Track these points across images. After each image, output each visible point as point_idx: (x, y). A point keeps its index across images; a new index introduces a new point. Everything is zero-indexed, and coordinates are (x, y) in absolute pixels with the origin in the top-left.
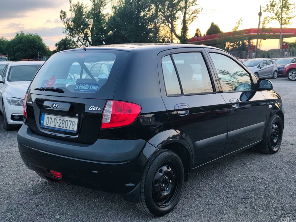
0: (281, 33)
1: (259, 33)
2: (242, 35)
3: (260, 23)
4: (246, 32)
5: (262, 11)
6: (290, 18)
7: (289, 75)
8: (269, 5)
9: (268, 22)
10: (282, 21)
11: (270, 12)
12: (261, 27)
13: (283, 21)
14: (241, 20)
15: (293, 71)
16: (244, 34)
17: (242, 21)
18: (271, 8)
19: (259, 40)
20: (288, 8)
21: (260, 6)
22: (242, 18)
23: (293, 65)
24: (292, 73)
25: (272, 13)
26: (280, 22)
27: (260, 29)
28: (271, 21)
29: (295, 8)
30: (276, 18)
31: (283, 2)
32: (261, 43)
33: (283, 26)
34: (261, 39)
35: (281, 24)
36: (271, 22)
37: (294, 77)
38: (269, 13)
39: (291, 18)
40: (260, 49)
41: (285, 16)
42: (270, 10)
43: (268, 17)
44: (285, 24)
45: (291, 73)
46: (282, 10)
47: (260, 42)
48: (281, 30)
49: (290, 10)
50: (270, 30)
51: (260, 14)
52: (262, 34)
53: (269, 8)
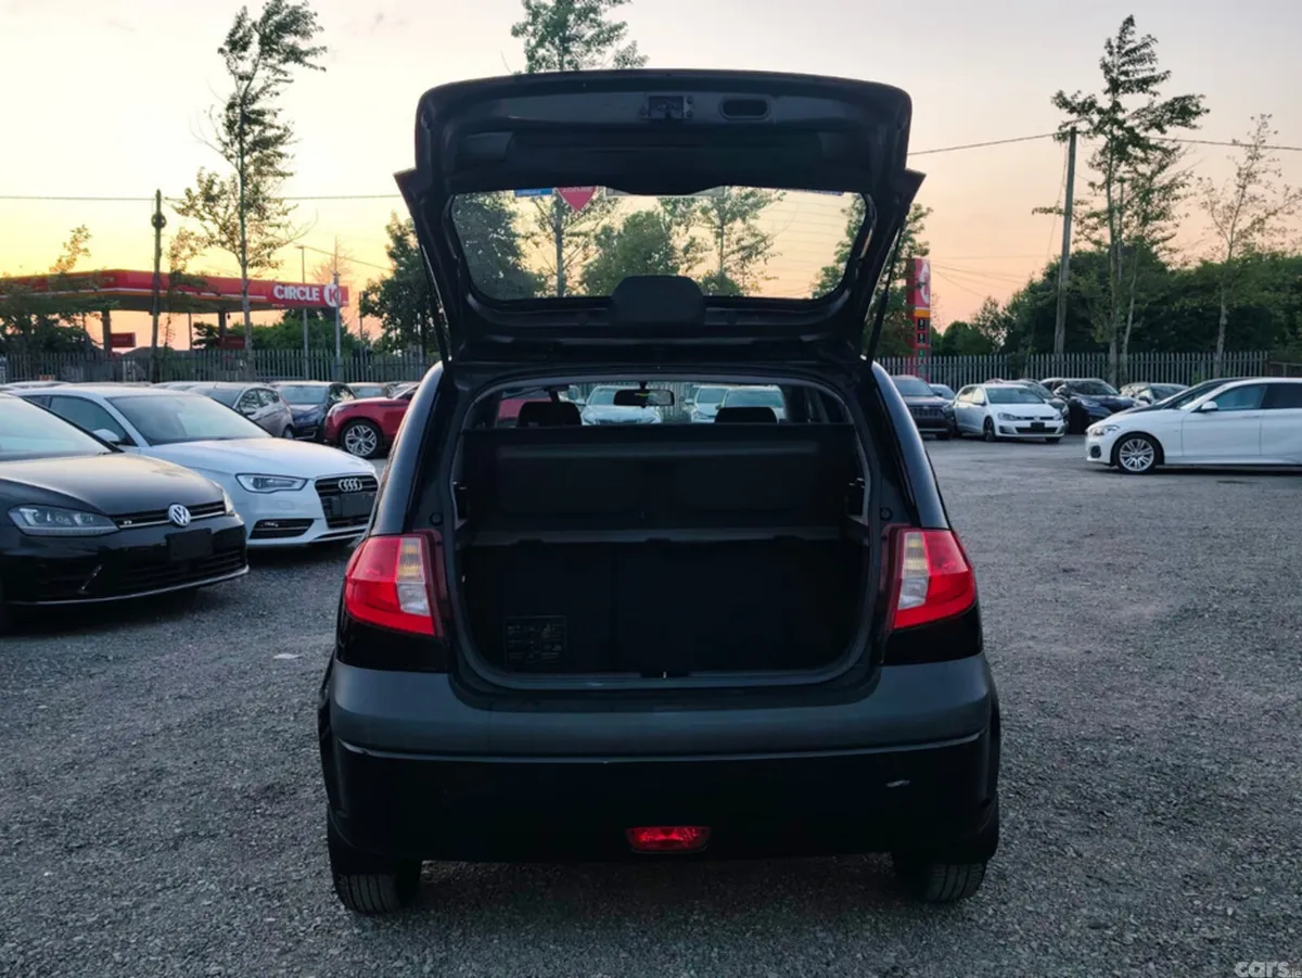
0: (245, 293)
1: (159, 288)
2: (92, 291)
3: (159, 252)
4: (107, 281)
5: (166, 210)
6: (271, 245)
7: (347, 439)
8: (196, 191)
9: (192, 255)
10: (243, 252)
11: (202, 218)
12: (165, 268)
13: (249, 256)
14: (84, 234)
15: (357, 427)
16: (103, 290)
17: (86, 237)
18: (204, 206)
19: (163, 317)
20: (261, 210)
21: (155, 193)
22: (86, 229)
23: (356, 405)
24: (356, 431)
25: (208, 224)
26: (240, 255)
27: (163, 274)
28: (204, 251)
29: (286, 214)
30: (223, 244)
31: (243, 189)
32: (171, 326)
33: (252, 273)
34: (171, 310)
35: (244, 264)
36: (202, 255)
37: (363, 445)
38: (197, 221)
39: (275, 248)
40: (168, 345)
41: (254, 240)
42: (202, 213)
43: (192, 234)
44: (257, 264)
45: (353, 434)
46: (242, 217)
47: (169, 322)
48: (245, 286)
49: (268, 218)
50: (202, 282)
51: (159, 222)
52: (174, 293)
53: (200, 203)
